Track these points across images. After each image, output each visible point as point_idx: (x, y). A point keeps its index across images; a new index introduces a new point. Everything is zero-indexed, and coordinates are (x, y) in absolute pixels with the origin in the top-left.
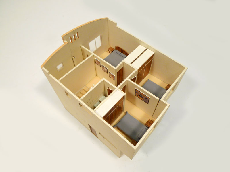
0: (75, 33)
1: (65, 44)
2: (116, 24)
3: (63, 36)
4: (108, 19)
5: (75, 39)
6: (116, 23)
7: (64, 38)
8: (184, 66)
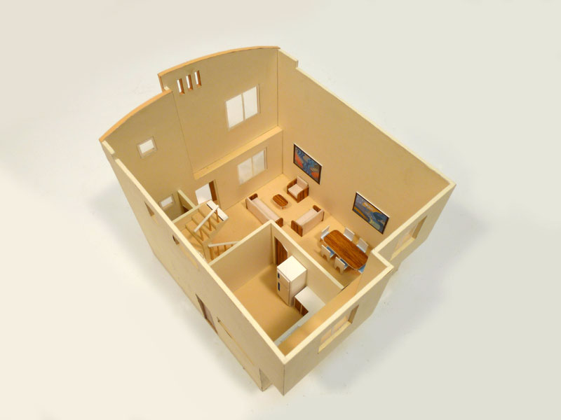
0: (192, 71)
1: (165, 93)
2: (296, 63)
3: (161, 75)
4: (280, 50)
5: (192, 87)
6: (296, 60)
7: (164, 78)
8: (447, 179)
